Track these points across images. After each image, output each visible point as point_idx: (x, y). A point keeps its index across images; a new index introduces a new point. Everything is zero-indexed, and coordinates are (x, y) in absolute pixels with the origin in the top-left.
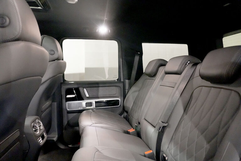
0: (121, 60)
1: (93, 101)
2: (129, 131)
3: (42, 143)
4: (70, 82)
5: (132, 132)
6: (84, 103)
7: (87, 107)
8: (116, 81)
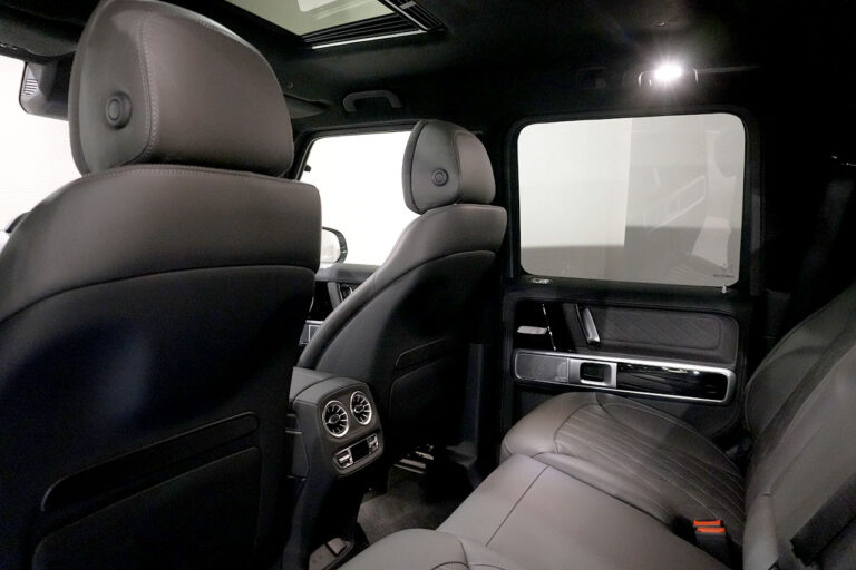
0: (756, 199)
1: (612, 362)
2: (696, 524)
3: (352, 469)
4: (534, 281)
5: (703, 536)
6: (574, 361)
7: (583, 381)
8: (724, 291)
